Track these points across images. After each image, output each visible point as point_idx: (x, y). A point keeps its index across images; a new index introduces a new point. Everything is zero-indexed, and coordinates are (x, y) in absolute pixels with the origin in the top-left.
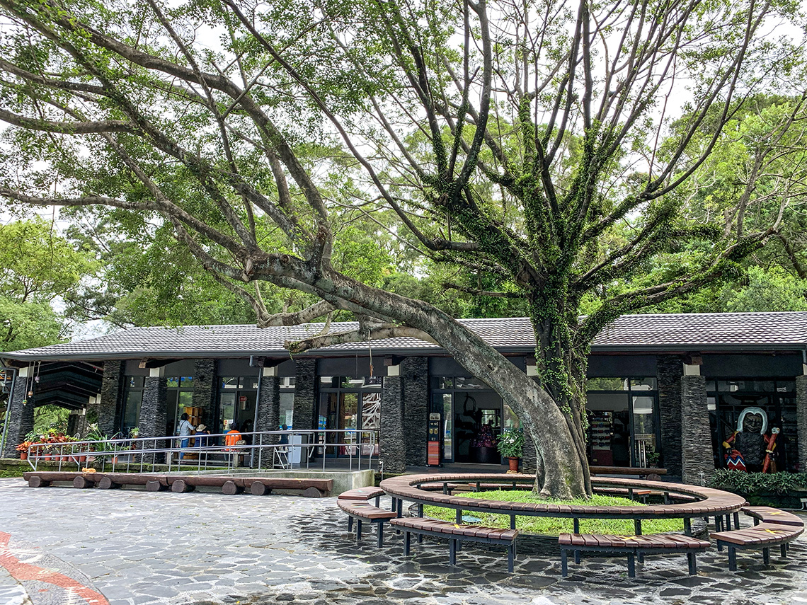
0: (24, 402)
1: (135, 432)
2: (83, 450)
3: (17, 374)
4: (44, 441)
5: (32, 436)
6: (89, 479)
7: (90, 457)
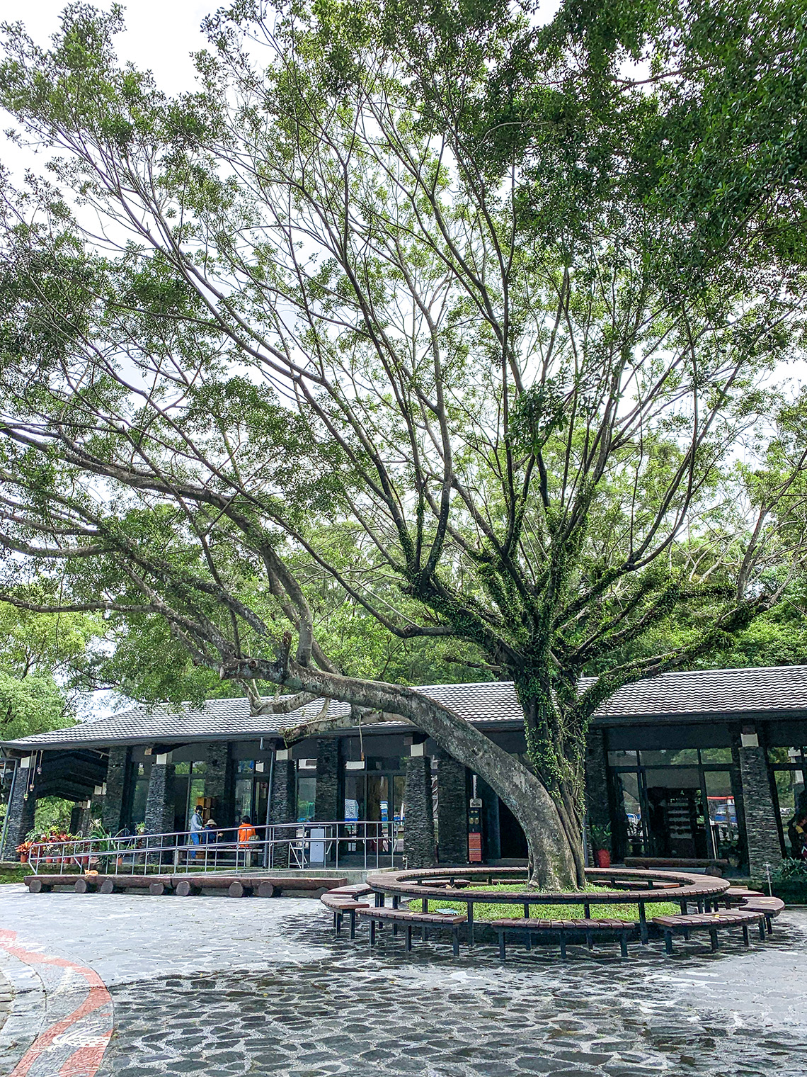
0: (26, 796)
1: (141, 828)
2: (86, 850)
3: (19, 765)
4: (45, 840)
5: (32, 835)
6: (91, 882)
7: (93, 857)
